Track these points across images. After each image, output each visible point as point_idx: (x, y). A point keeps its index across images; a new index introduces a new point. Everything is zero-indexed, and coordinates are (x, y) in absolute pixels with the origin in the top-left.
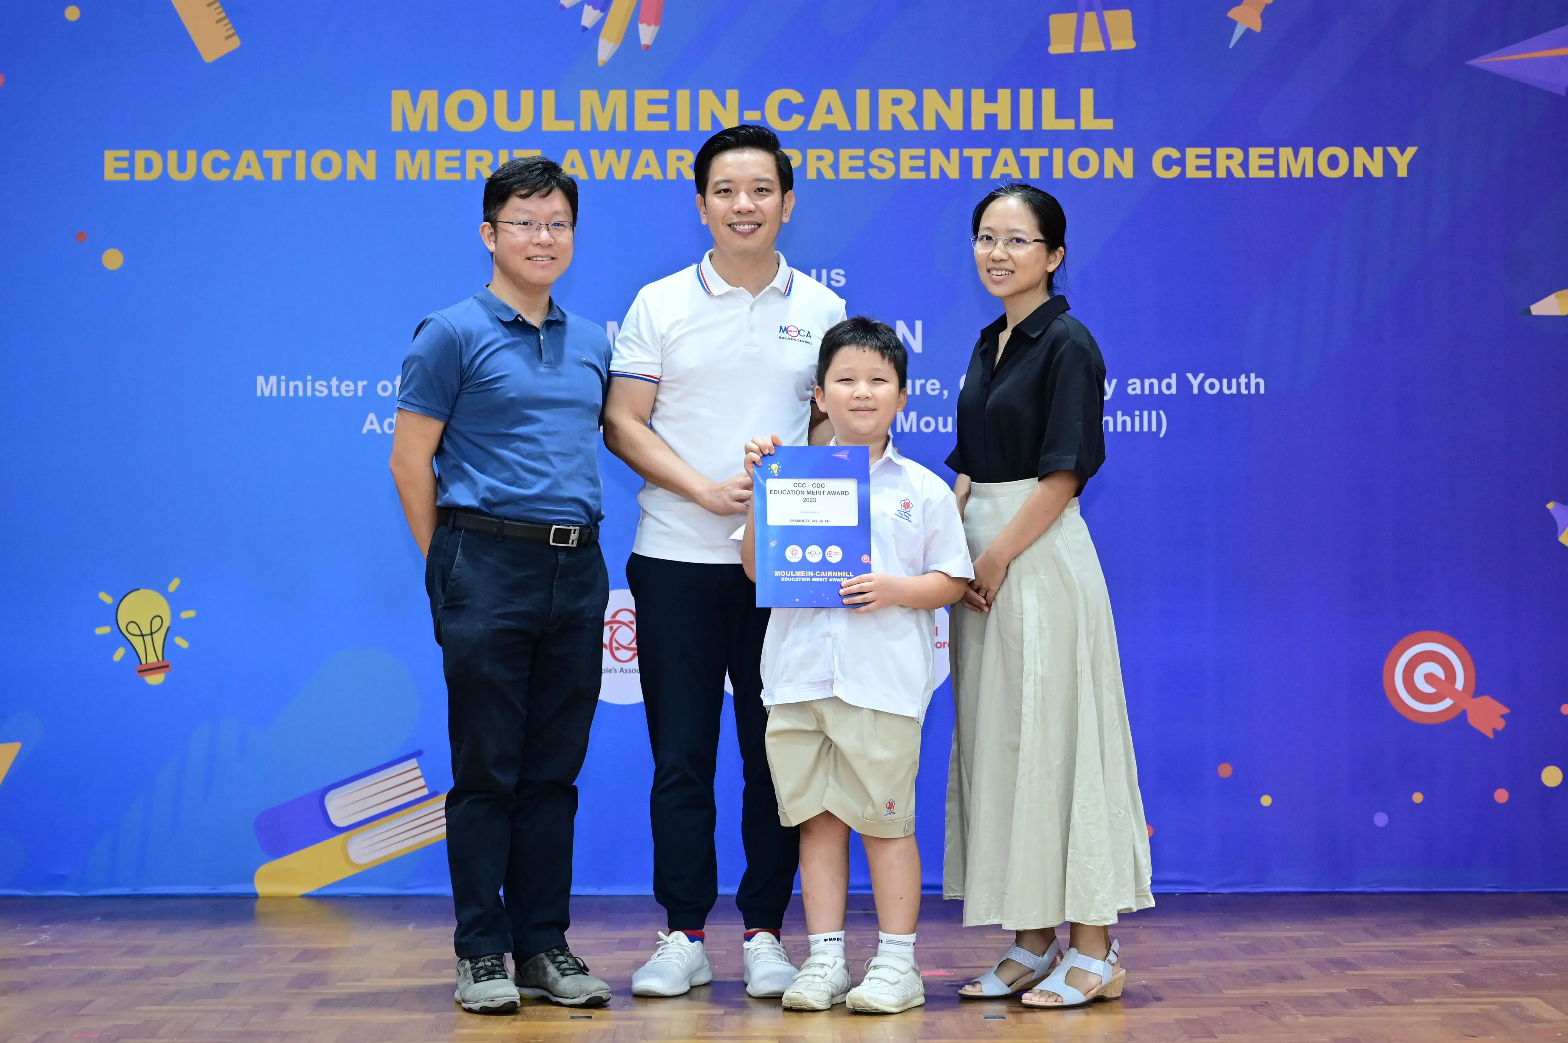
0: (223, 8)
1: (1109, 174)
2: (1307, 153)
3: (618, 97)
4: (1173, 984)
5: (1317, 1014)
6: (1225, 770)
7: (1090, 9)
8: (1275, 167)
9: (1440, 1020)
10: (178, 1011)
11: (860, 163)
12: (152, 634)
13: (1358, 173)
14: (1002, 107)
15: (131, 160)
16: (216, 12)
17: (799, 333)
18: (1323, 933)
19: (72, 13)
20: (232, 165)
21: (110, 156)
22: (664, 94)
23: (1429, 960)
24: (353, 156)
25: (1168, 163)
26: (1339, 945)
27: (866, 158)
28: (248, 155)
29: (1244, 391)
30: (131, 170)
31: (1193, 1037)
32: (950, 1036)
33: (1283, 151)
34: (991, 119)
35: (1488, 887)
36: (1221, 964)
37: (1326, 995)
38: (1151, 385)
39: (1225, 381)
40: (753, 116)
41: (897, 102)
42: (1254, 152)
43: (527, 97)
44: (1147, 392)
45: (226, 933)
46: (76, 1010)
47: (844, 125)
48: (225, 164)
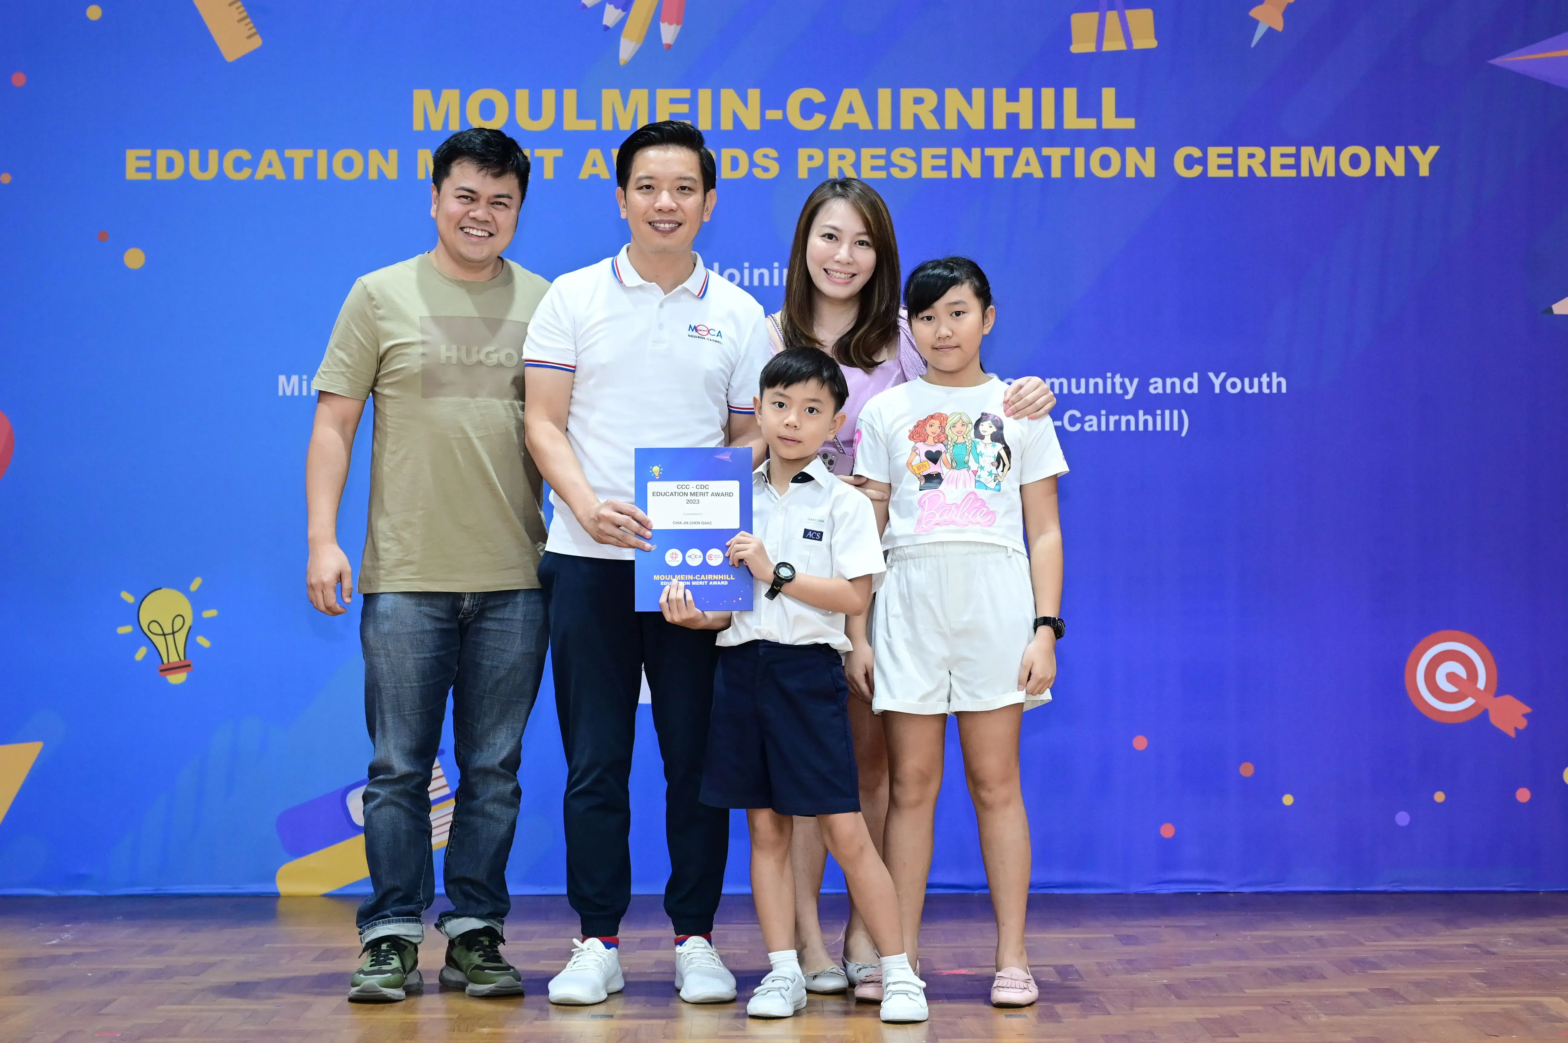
0: (245, 7)
1: (1130, 173)
2: (1328, 152)
3: (639, 96)
4: (1195, 984)
5: (1339, 1014)
6: (1247, 770)
7: (1112, 8)
8: (1297, 166)
9: (1462, 1019)
10: (200, 1010)
11: (881, 162)
12: (173, 633)
13: (1380, 172)
14: (1024, 106)
15: (153, 159)
16: (237, 12)
17: (709, 333)
18: (1343, 932)
19: (94, 13)
20: (254, 164)
21: (131, 155)
22: (686, 93)
23: (1451, 959)
24: (375, 155)
25: (1190, 162)
26: (1362, 944)
27: (887, 157)
28: (270, 155)
29: (1266, 390)
30: (153, 169)
31: (1214, 1037)
32: (974, 1036)
33: (1304, 150)
34: (1013, 119)
35: (1509, 887)
36: (1243, 963)
37: (1348, 994)
38: (1173, 384)
39: (1247, 380)
40: (774, 115)
41: (918, 101)
42: (1276, 151)
43: (548, 96)
44: (1168, 391)
45: (250, 931)
46: (98, 1009)
47: (865, 124)
48: (247, 164)
